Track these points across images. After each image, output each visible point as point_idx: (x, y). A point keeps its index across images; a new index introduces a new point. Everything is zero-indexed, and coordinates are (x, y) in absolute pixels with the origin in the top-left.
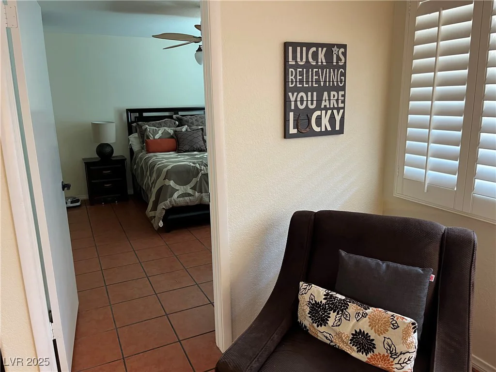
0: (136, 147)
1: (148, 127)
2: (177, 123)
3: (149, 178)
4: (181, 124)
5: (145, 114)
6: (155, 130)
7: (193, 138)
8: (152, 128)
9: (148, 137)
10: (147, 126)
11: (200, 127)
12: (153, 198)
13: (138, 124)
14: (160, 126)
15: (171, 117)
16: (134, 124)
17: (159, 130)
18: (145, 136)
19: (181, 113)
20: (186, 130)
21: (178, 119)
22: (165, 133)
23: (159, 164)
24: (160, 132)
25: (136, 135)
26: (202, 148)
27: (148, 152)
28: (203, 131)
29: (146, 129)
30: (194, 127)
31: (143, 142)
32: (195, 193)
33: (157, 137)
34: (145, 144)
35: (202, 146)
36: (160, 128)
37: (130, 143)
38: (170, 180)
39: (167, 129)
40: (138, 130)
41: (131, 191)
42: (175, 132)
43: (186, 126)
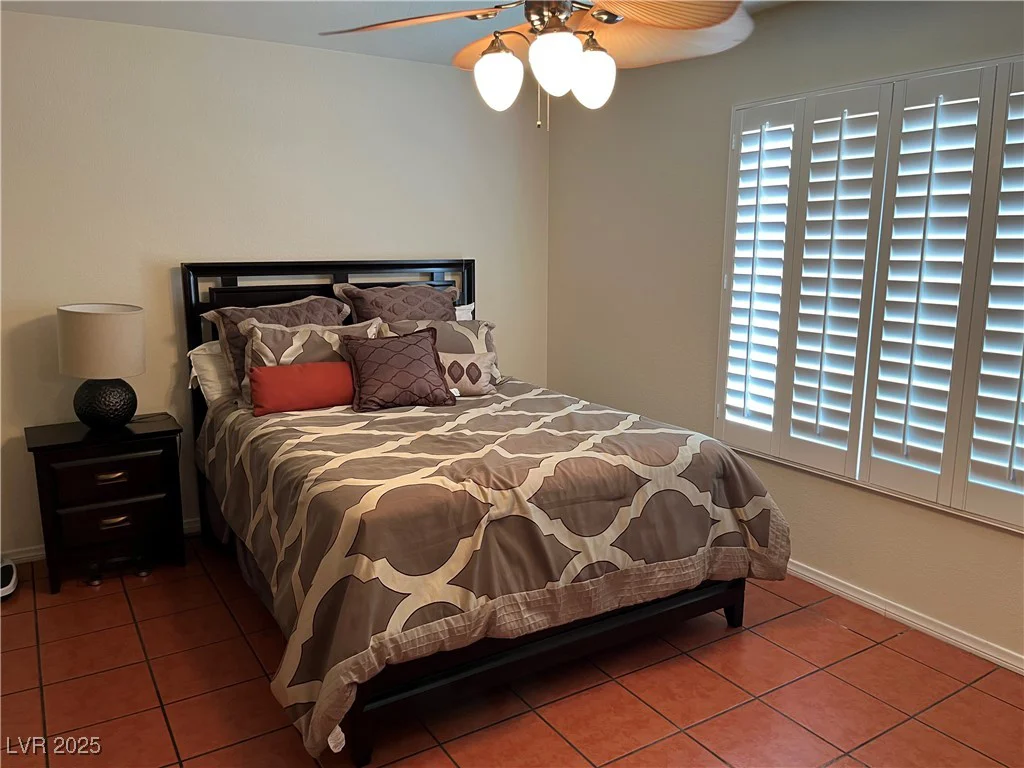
0: (214, 390)
1: (257, 325)
2: (347, 309)
3: (275, 521)
4: (360, 314)
5: (243, 282)
6: (280, 337)
7: (409, 360)
8: (272, 326)
9: (258, 360)
10: (254, 321)
11: (422, 325)
12: (303, 631)
13: (223, 315)
14: (294, 320)
15: (326, 291)
16: (209, 315)
17: (294, 334)
18: (248, 352)
19: (355, 279)
20: (379, 332)
21: (351, 298)
22: (314, 343)
23: (318, 481)
24: (297, 343)
25: (214, 347)
26: (437, 392)
27: (260, 409)
28: (434, 337)
29: (251, 332)
30: (403, 324)
31: (240, 372)
32: (466, 600)
33: (287, 357)
34: (246, 381)
35: (438, 388)
36: (296, 328)
37: (194, 372)
38: (373, 559)
39: (318, 328)
40: (222, 333)
41: (191, 523)
42: (346, 340)
43: (379, 320)
